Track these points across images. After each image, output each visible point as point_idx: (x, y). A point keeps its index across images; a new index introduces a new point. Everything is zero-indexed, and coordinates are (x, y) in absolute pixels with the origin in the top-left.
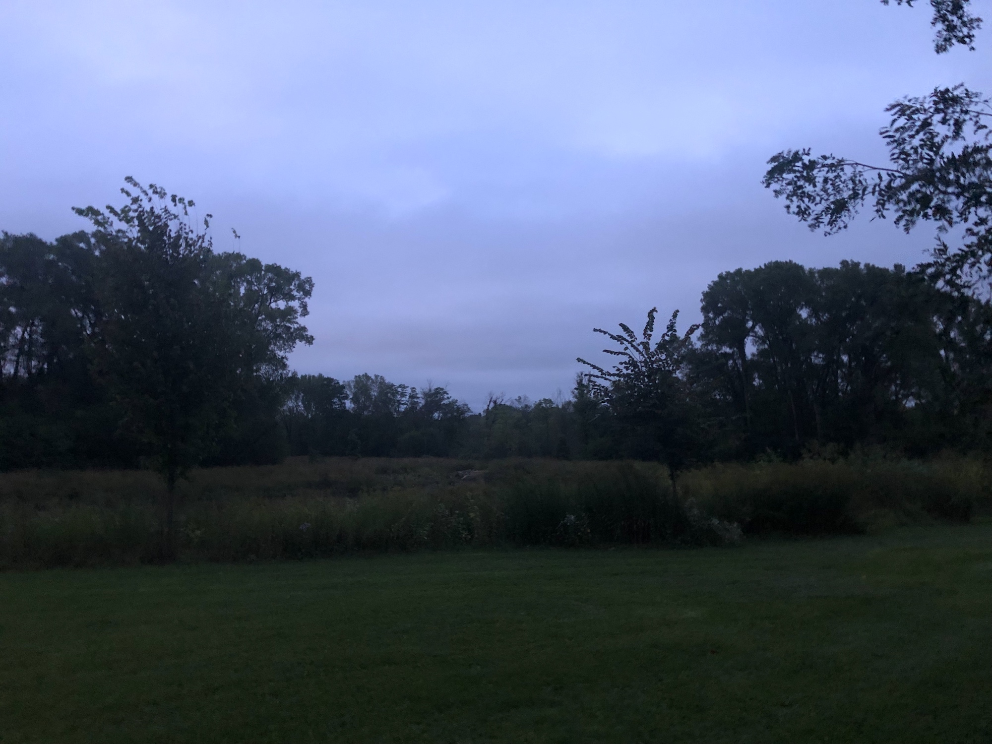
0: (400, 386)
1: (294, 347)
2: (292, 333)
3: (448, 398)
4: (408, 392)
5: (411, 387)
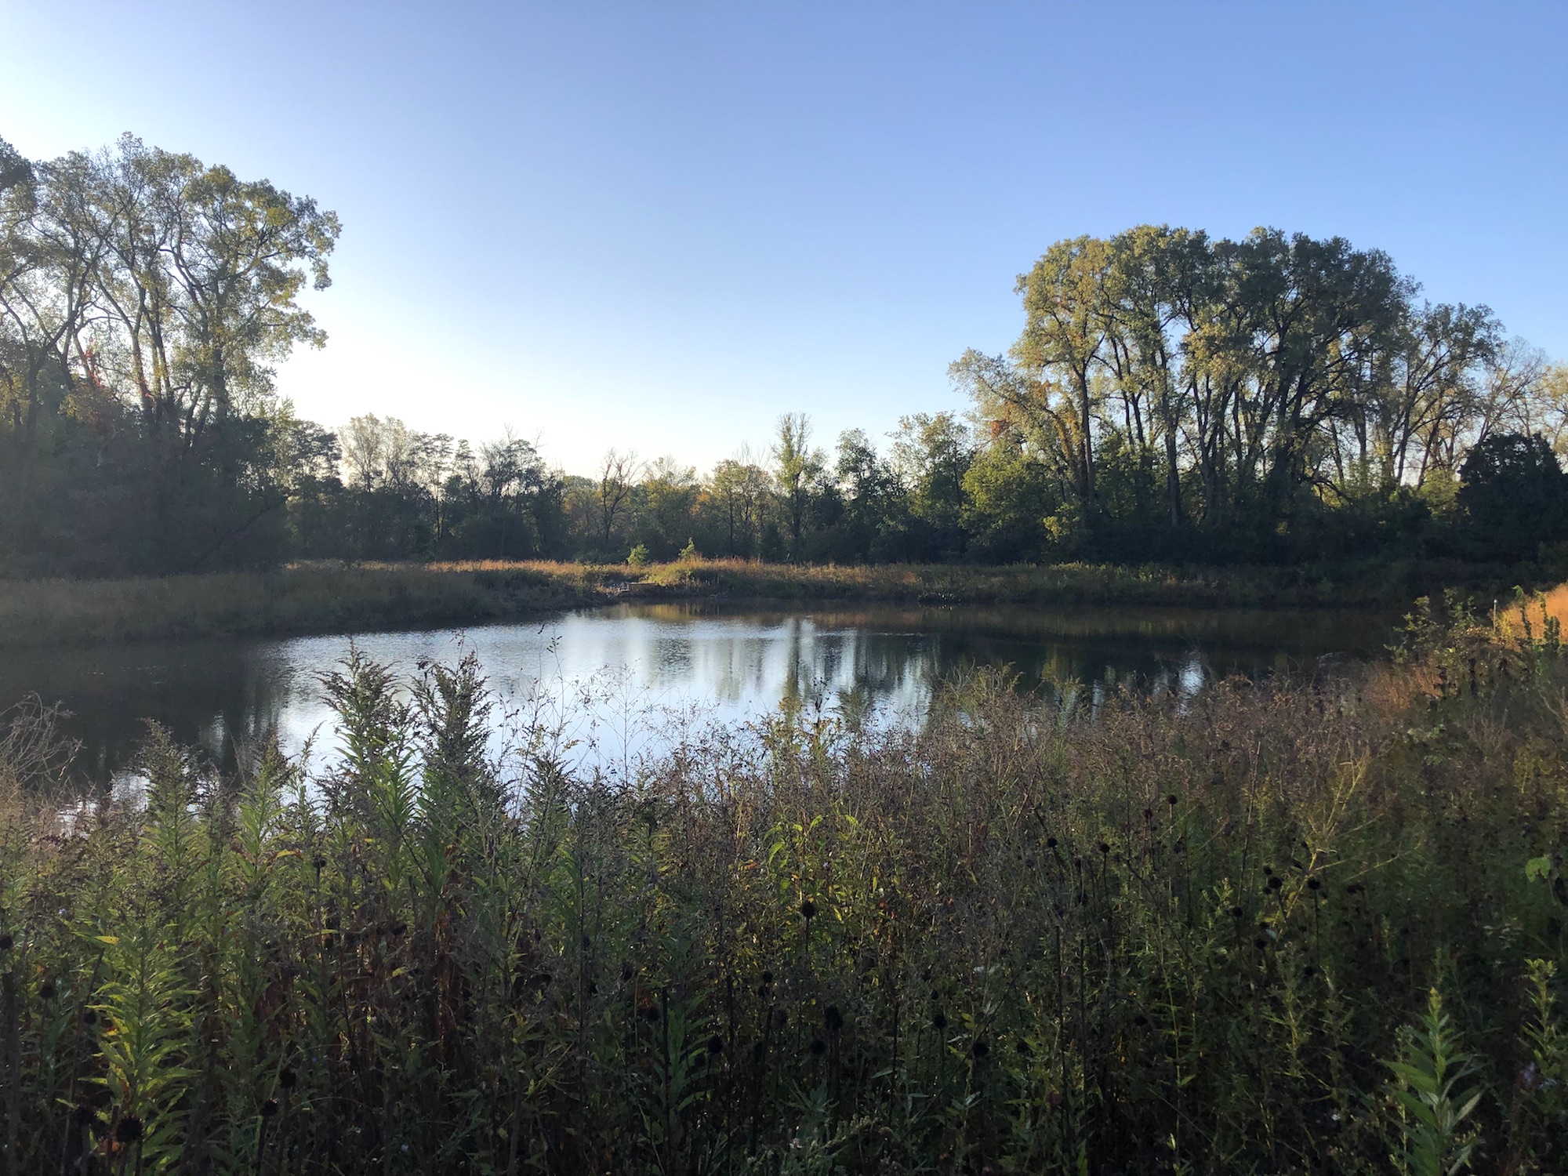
0: (439, 438)
1: (291, 351)
2: (287, 324)
3: (537, 459)
4: (455, 447)
5: (458, 437)
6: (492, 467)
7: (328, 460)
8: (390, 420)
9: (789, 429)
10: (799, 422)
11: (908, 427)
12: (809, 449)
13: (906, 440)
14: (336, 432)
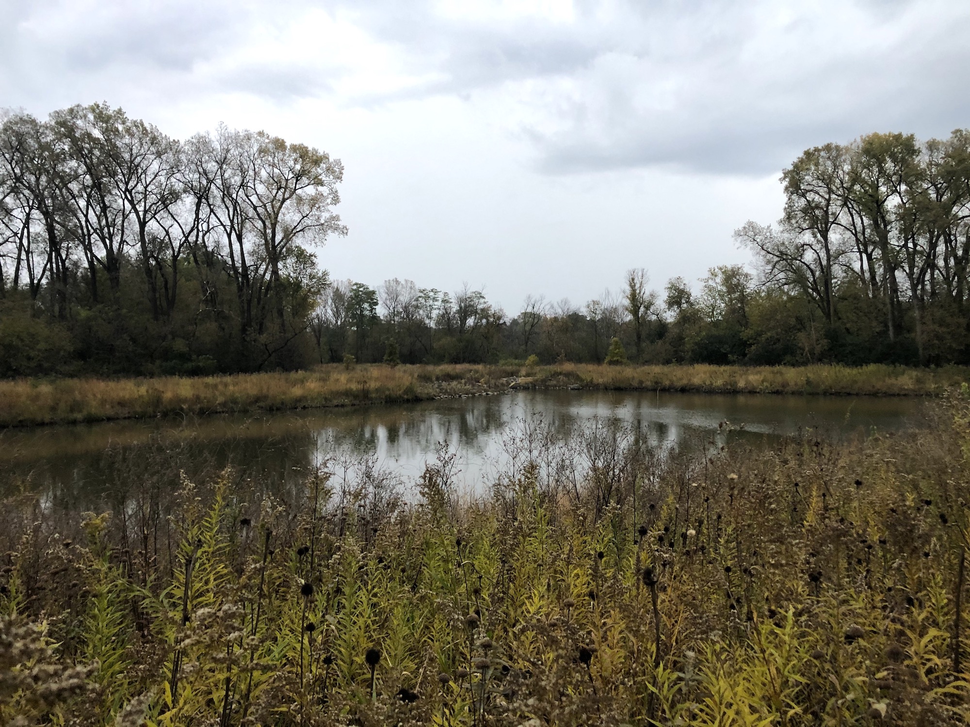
0: (432, 290)
1: (326, 240)
2: (323, 224)
3: (485, 303)
4: (440, 296)
5: (443, 291)
6: (461, 307)
7: (370, 306)
8: (406, 281)
9: (633, 279)
10: (640, 274)
11: (714, 275)
12: (647, 291)
13: (711, 283)
14: (376, 289)
